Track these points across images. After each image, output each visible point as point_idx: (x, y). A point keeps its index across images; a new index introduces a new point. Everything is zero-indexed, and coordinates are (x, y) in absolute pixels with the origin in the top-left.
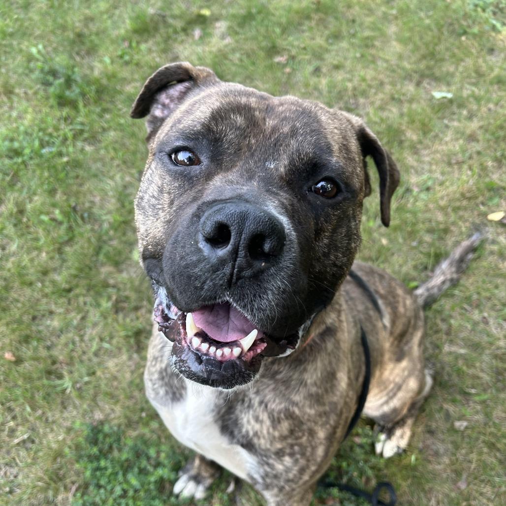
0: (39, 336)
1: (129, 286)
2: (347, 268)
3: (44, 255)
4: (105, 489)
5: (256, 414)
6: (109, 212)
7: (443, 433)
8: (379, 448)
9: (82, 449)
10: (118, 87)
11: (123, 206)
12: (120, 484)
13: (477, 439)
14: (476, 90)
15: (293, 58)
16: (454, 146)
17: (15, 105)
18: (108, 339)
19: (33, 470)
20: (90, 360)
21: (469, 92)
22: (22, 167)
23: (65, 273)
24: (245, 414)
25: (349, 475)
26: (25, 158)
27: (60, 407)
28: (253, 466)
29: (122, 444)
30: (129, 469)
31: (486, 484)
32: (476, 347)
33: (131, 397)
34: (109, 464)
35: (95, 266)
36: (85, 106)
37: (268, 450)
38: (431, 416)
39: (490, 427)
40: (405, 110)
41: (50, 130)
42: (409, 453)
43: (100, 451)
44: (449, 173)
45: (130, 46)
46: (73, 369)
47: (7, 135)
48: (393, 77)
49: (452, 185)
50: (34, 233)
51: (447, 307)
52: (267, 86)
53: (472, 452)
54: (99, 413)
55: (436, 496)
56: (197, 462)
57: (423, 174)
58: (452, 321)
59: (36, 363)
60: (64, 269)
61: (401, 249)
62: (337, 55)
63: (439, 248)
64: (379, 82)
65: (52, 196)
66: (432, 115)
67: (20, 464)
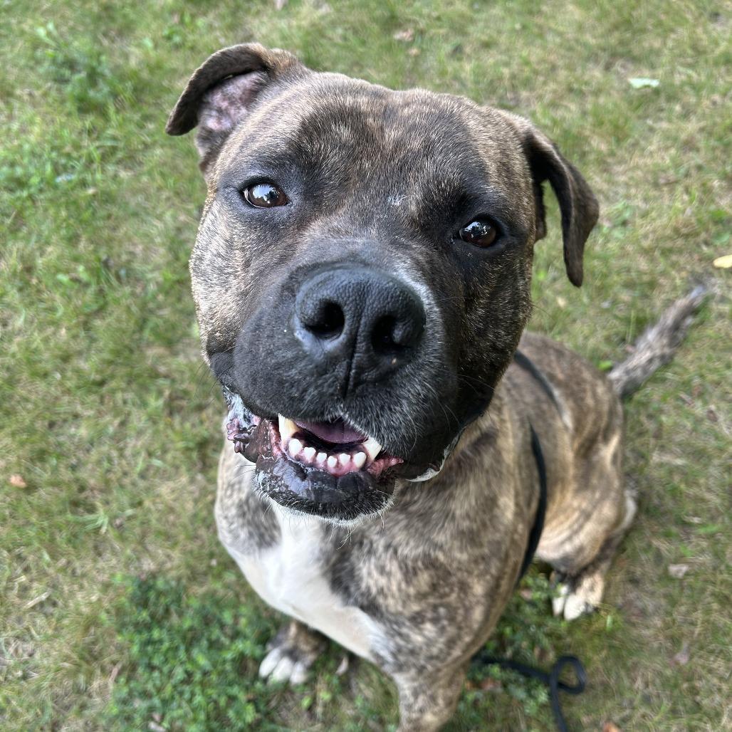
0: (59, 450)
1: (187, 375)
2: (512, 351)
3: (63, 331)
4: (161, 672)
5: (381, 563)
6: (157, 268)
7: (652, 582)
8: (558, 605)
9: (125, 614)
10: (165, 83)
11: (177, 259)
12: (182, 663)
13: (703, 590)
14: (694, 75)
15: (422, 33)
16: (663, 158)
17: (16, 113)
18: (159, 453)
19: (56, 645)
20: (134, 484)
21: (684, 78)
22: (29, 203)
23: (95, 358)
24: (364, 562)
25: (516, 645)
26: (33, 190)
27: (92, 553)
28: (378, 639)
29: (183, 605)
30: (195, 642)
31: (717, 656)
32: (699, 455)
33: (195, 537)
34: (165, 635)
35: (138, 347)
36: (118, 111)
37: (401, 614)
38: (634, 558)
39: (721, 573)
40: (589, 107)
41: (68, 149)
42: (602, 613)
43: (152, 616)
44: (656, 199)
45: (182, 22)
46: (110, 498)
47: (5, 158)
48: (571, 58)
49: (660, 216)
50: (48, 299)
51: (656, 397)
52: (384, 75)
53: (696, 610)
54: (150, 561)
55: (643, 674)
56: (293, 630)
57: (617, 201)
58: (664, 418)
59: (56, 490)
60: (93, 352)
61: (585, 313)
62: (487, 27)
63: (643, 310)
64: (550, 66)
65: (74, 246)
66: (629, 114)
67: (37, 637)
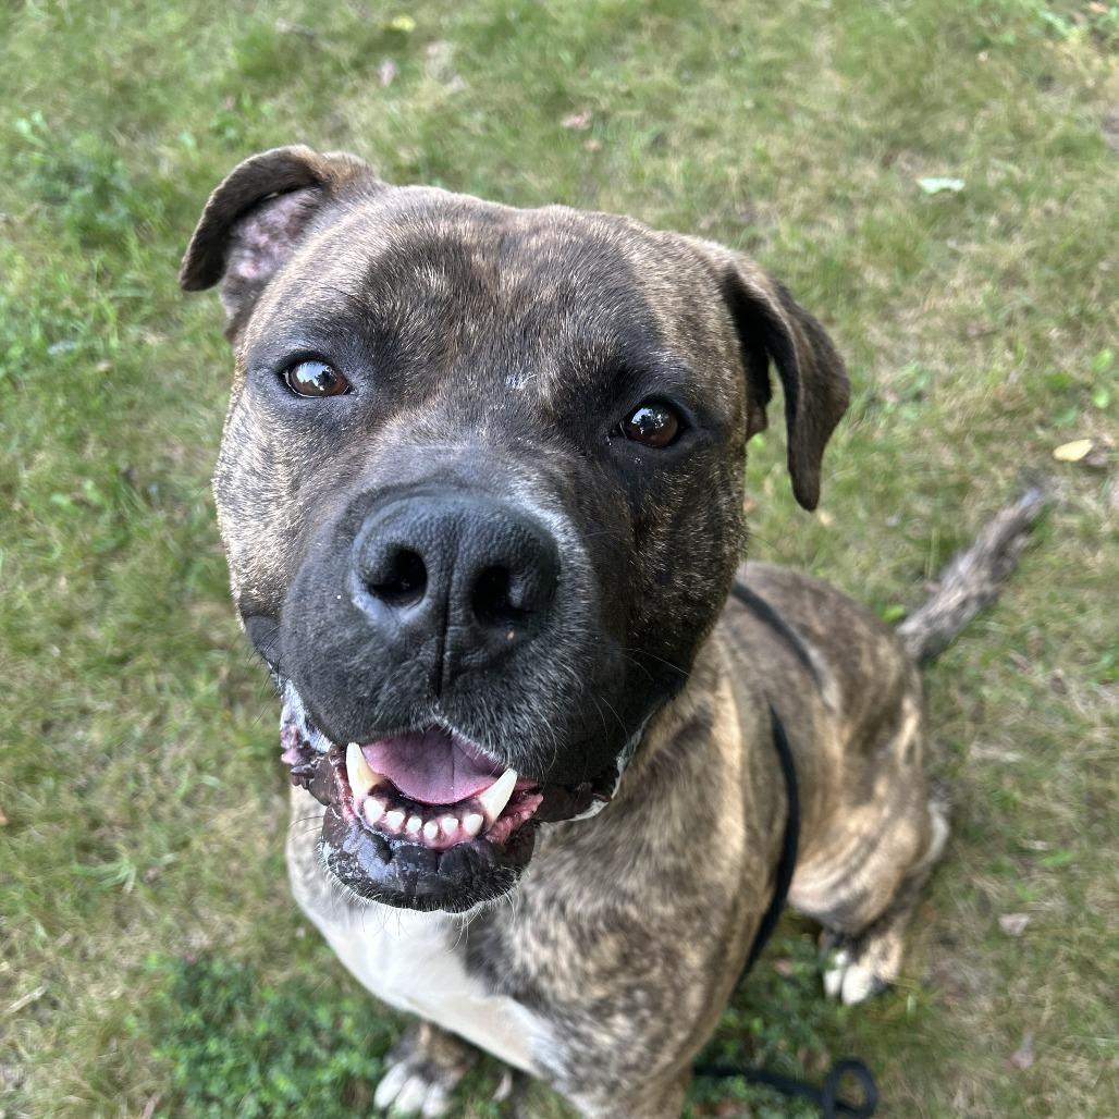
0: (59, 766)
3: (63, 582)
4: (222, 1105)
5: (541, 926)
6: (206, 481)
7: (976, 943)
8: (832, 981)
9: (165, 1016)
12: (254, 1091)
13: (1053, 953)
14: (1015, 170)
15: (603, 117)
16: (973, 298)
18: (213, 765)
19: (57, 1069)
20: (175, 814)
21: (1001, 176)
22: (7, 387)
23: (113, 622)
24: (516, 926)
25: (769, 1047)
26: (12, 367)
27: (112, 924)
28: (544, 1043)
29: (255, 1000)
30: (273, 1058)
31: (1078, 1055)
32: (1041, 745)
33: (271, 895)
34: (226, 1048)
35: (179, 602)
36: (142, 244)
37: (576, 1003)
38: (946, 907)
39: (1080, 925)
40: (860, 222)
41: (67, 302)
42: (900, 992)
43: (207, 1019)
44: (964, 359)
45: (238, 107)
46: (139, 837)
48: (829, 150)
49: (971, 384)
50: (38, 534)
51: (973, 659)
53: (1042, 984)
54: (201, 933)
55: (966, 1086)
56: (425, 1035)
57: (906, 363)
58: (986, 691)
59: (56, 827)
60: (109, 612)
61: (863, 535)
62: (703, 106)
63: (949, 528)
64: (799, 163)
65: (77, 451)
66: (920, 231)
67: (28, 1057)
